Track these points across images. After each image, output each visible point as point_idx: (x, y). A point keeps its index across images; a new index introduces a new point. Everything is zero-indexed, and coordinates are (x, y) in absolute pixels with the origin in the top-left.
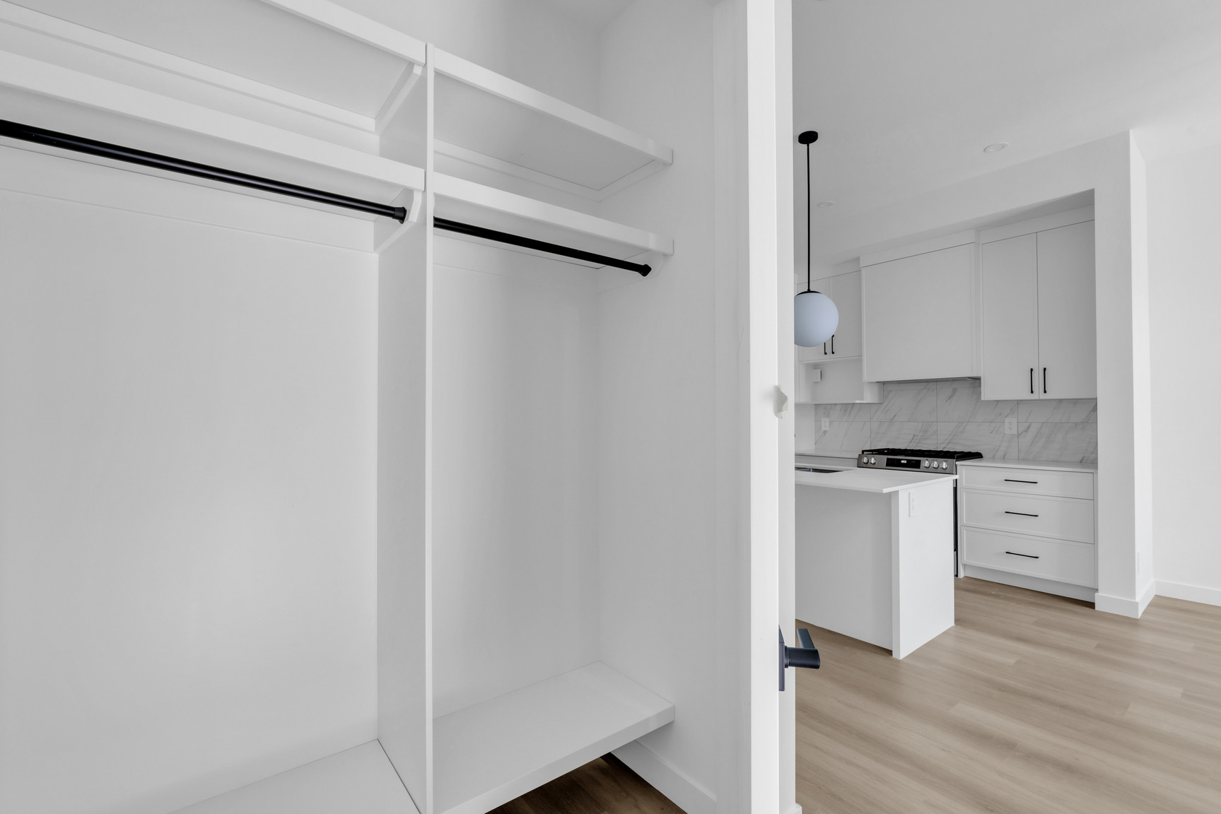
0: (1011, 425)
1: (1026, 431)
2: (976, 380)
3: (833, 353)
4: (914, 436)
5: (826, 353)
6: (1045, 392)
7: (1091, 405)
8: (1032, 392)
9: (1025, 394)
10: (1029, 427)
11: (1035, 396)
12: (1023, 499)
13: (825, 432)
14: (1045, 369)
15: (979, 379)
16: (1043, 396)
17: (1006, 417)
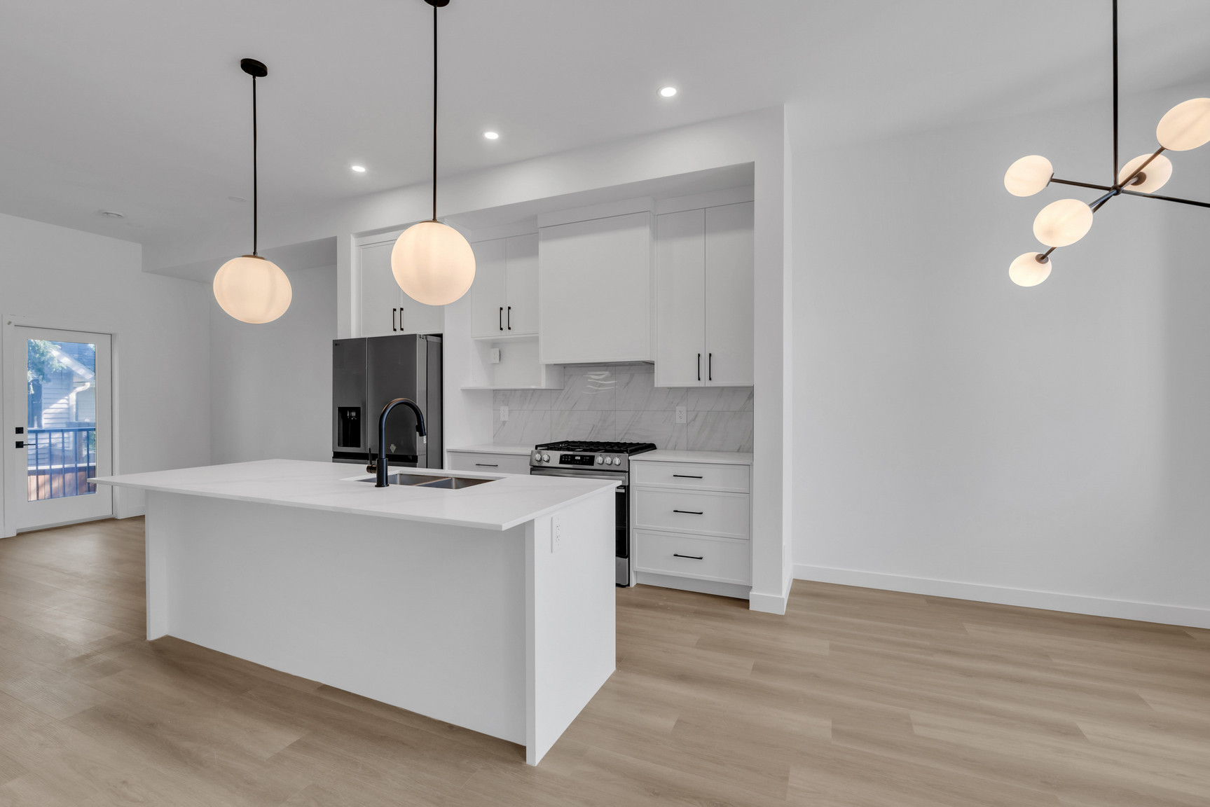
0: (681, 415)
1: (694, 420)
2: (650, 364)
3: (509, 328)
4: (594, 426)
5: (501, 329)
6: (710, 379)
7: (749, 392)
8: (699, 379)
9: (694, 383)
10: (696, 416)
11: (701, 384)
12: (688, 494)
13: (504, 422)
14: (710, 355)
15: (652, 364)
16: (709, 384)
17: (677, 405)
